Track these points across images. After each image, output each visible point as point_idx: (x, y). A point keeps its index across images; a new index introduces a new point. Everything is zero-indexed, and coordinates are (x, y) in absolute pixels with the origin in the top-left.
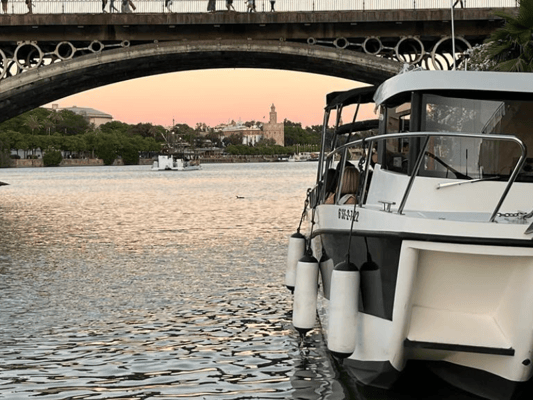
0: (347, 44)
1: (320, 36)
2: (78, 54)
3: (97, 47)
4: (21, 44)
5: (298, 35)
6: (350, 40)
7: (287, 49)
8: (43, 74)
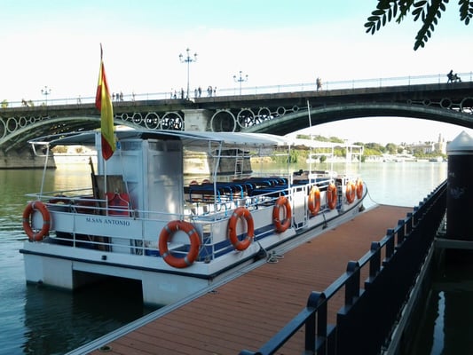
0: (431, 103)
1: (415, 98)
2: (287, 113)
3: (296, 109)
4: (261, 109)
5: (401, 99)
6: (432, 100)
7: (395, 107)
8: (271, 123)
